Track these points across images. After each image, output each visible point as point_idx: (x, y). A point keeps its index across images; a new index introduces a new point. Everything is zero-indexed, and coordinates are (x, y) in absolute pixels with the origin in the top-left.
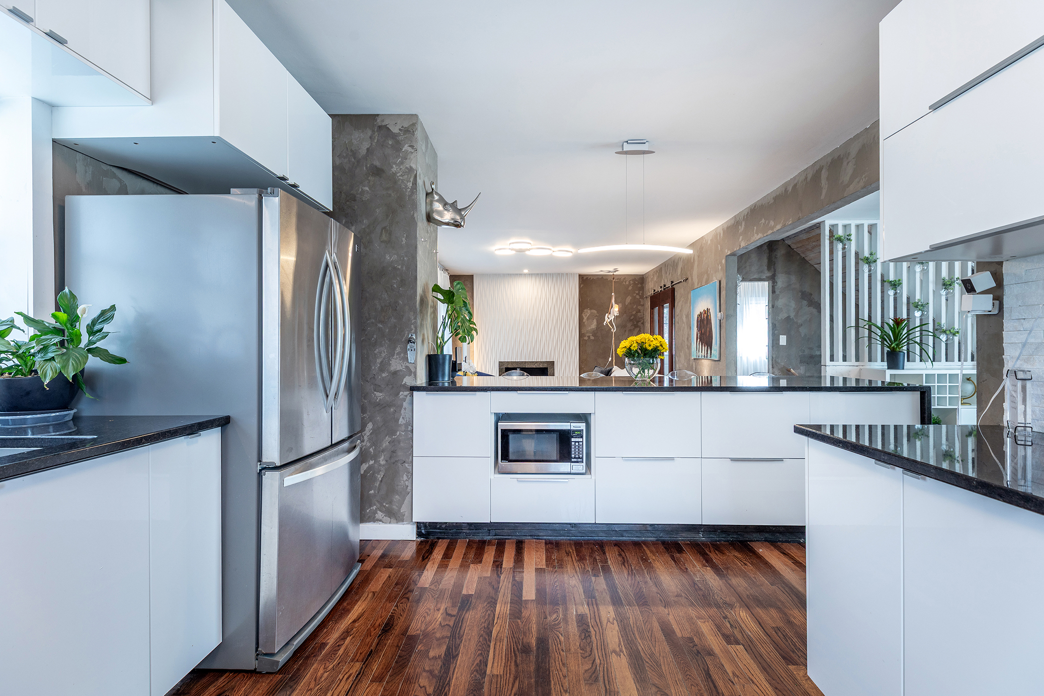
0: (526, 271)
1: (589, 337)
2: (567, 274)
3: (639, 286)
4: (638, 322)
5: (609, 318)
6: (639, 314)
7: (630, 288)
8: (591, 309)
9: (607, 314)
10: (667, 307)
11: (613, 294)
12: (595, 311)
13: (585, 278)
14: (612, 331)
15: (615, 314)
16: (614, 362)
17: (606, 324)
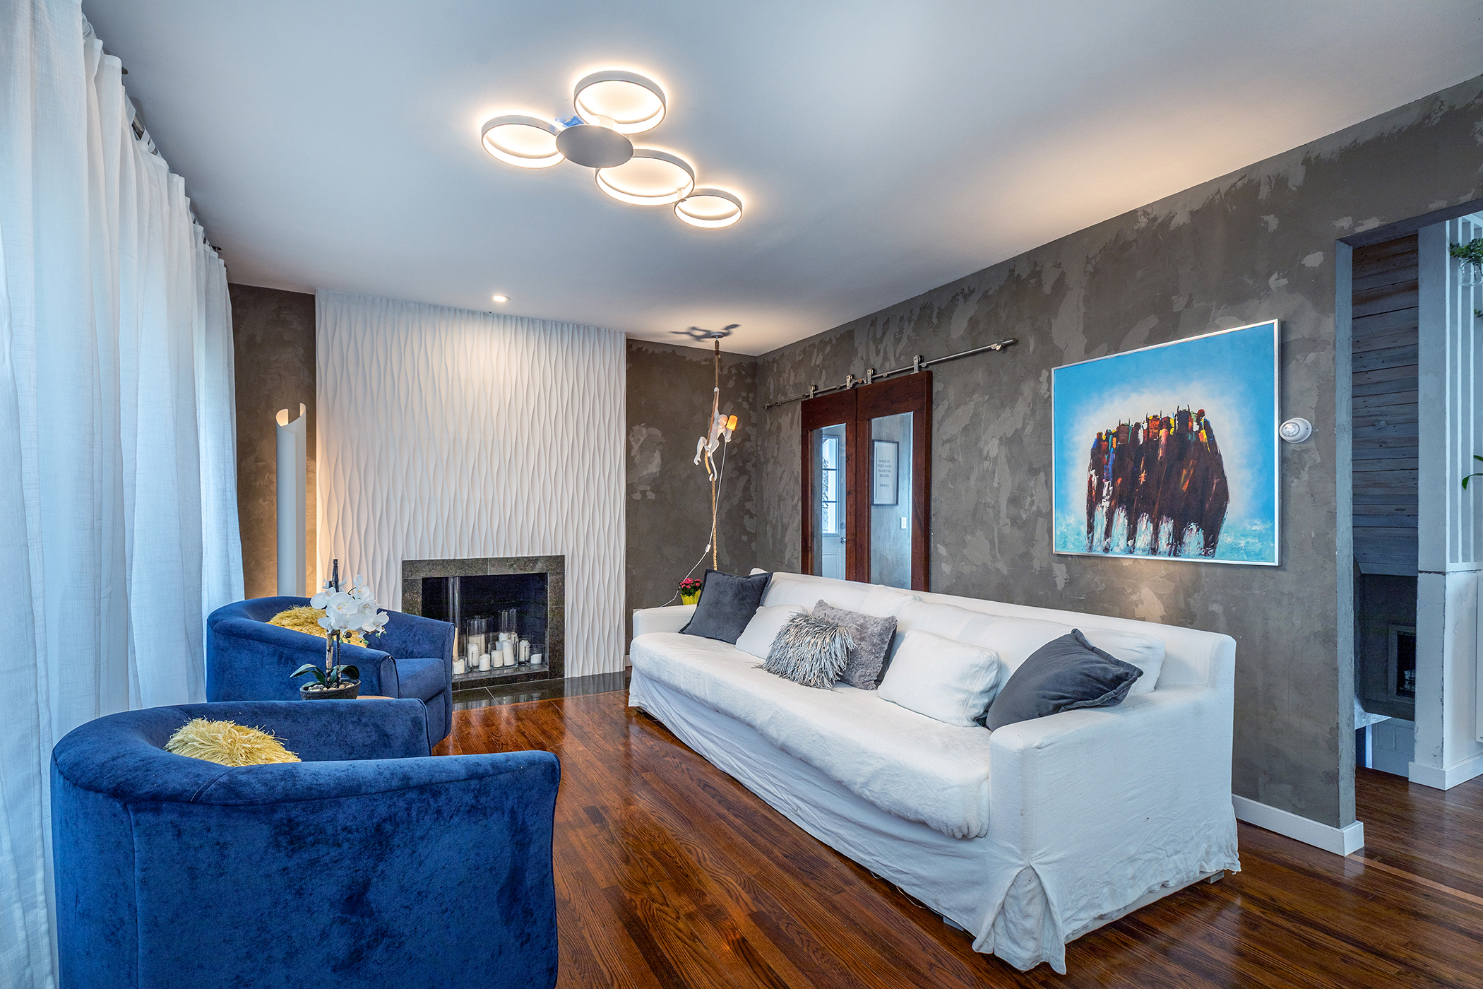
0: (499, 299)
1: (644, 493)
2: (598, 330)
4: (745, 462)
5: (707, 447)
6: (748, 444)
8: (648, 426)
9: (702, 439)
11: (716, 389)
12: (657, 432)
13: (634, 348)
14: (711, 480)
15: (721, 438)
16: (715, 554)
17: (697, 464)
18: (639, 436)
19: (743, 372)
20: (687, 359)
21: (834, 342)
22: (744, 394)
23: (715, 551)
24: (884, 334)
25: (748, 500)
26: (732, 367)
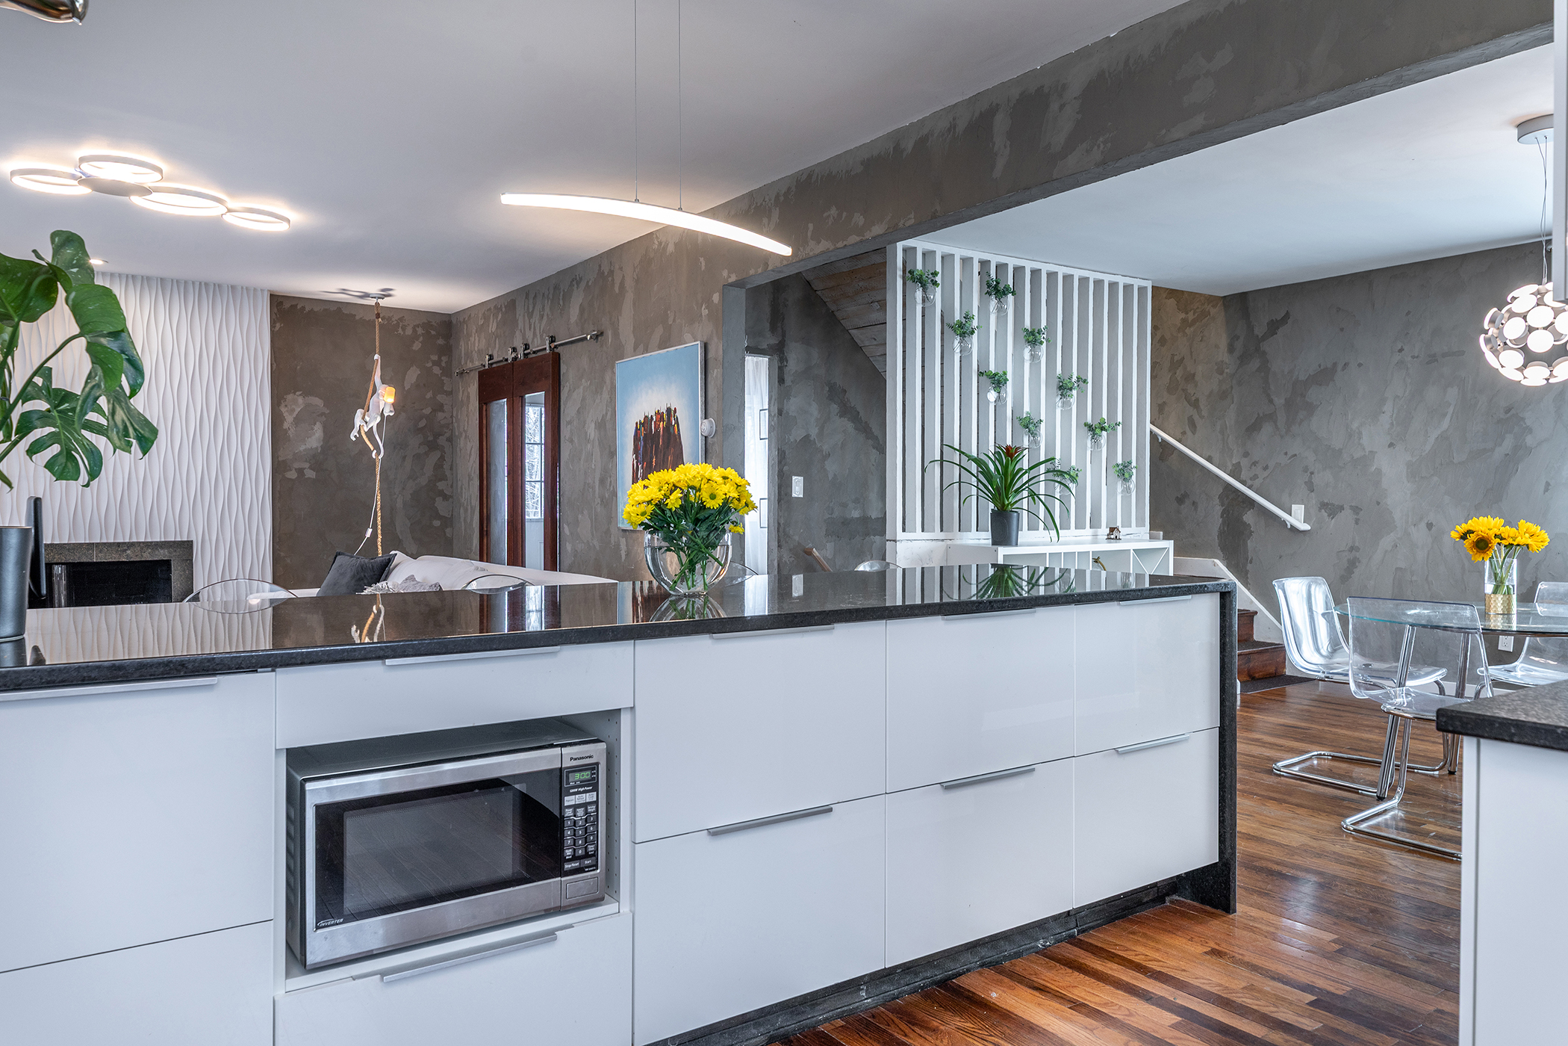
1: (300, 471)
2: (233, 287)
3: (440, 341)
4: (437, 435)
5: (365, 422)
6: (440, 415)
7: (417, 346)
8: (305, 394)
9: (359, 412)
10: (533, 404)
11: (376, 357)
12: (318, 402)
13: (287, 306)
14: (374, 457)
16: (379, 540)
17: (354, 439)
18: (293, 406)
19: (433, 333)
20: (357, 318)
22: (435, 358)
23: (380, 537)
25: (440, 480)
26: (418, 326)
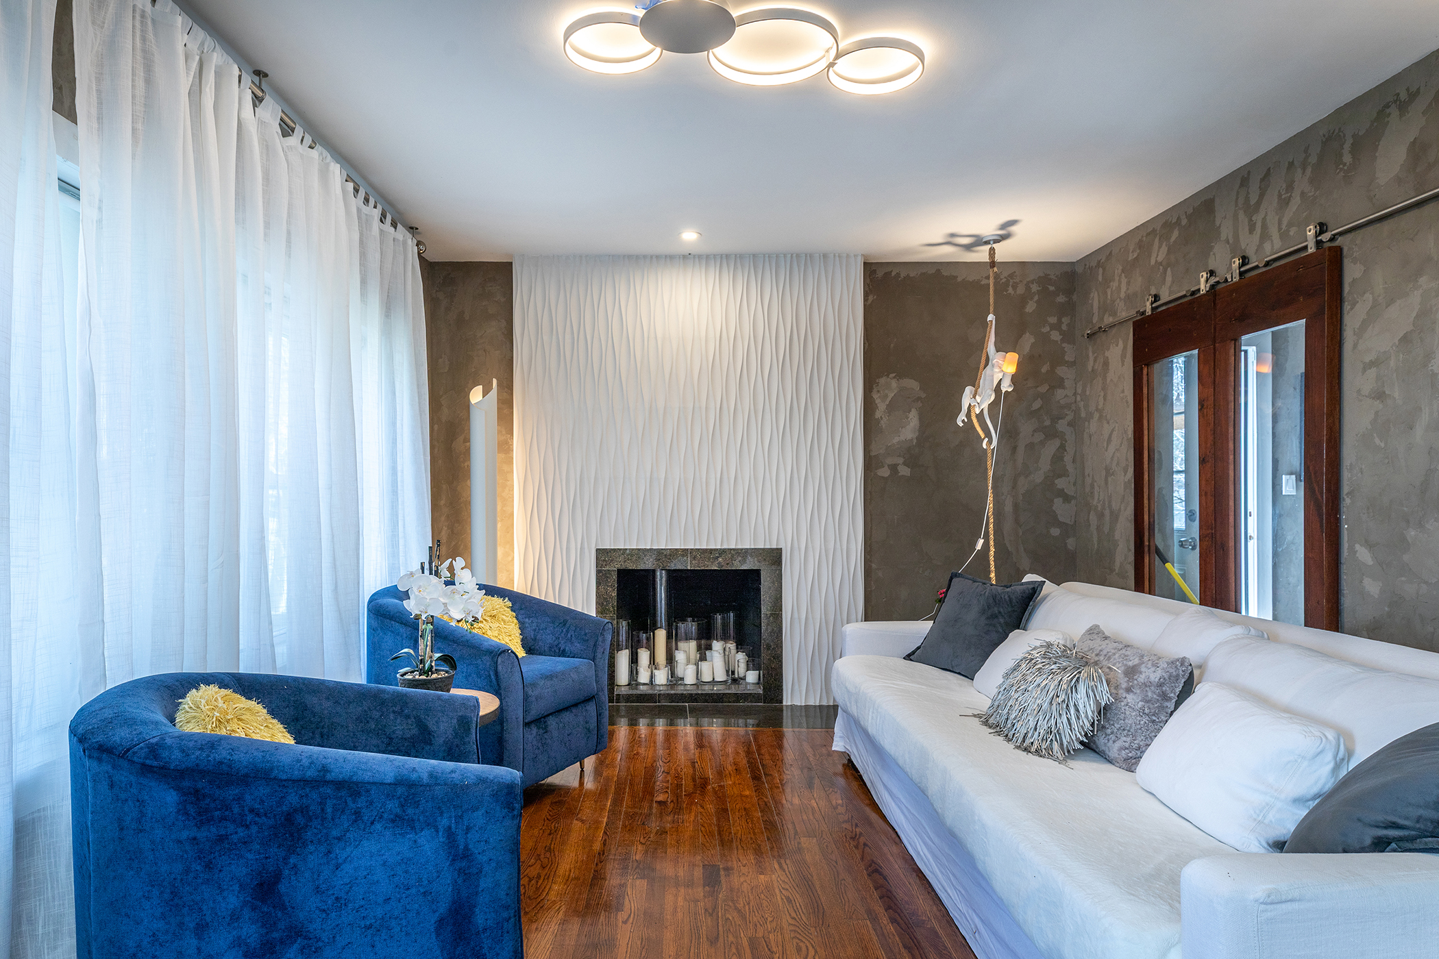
0: (689, 236)
1: (894, 468)
2: (825, 256)
3: (1061, 299)
4: (1055, 420)
5: (975, 402)
6: (1060, 393)
7: (1031, 307)
8: (900, 376)
9: (969, 390)
11: (991, 317)
12: (913, 384)
13: (880, 274)
14: (985, 446)
15: (998, 389)
16: (992, 553)
17: (961, 424)
18: (886, 391)
19: (1052, 288)
20: (959, 279)
21: (1184, 222)
22: (1053, 320)
23: (992, 549)
24: (1262, 196)
25: (1060, 476)
26: (1032, 282)
